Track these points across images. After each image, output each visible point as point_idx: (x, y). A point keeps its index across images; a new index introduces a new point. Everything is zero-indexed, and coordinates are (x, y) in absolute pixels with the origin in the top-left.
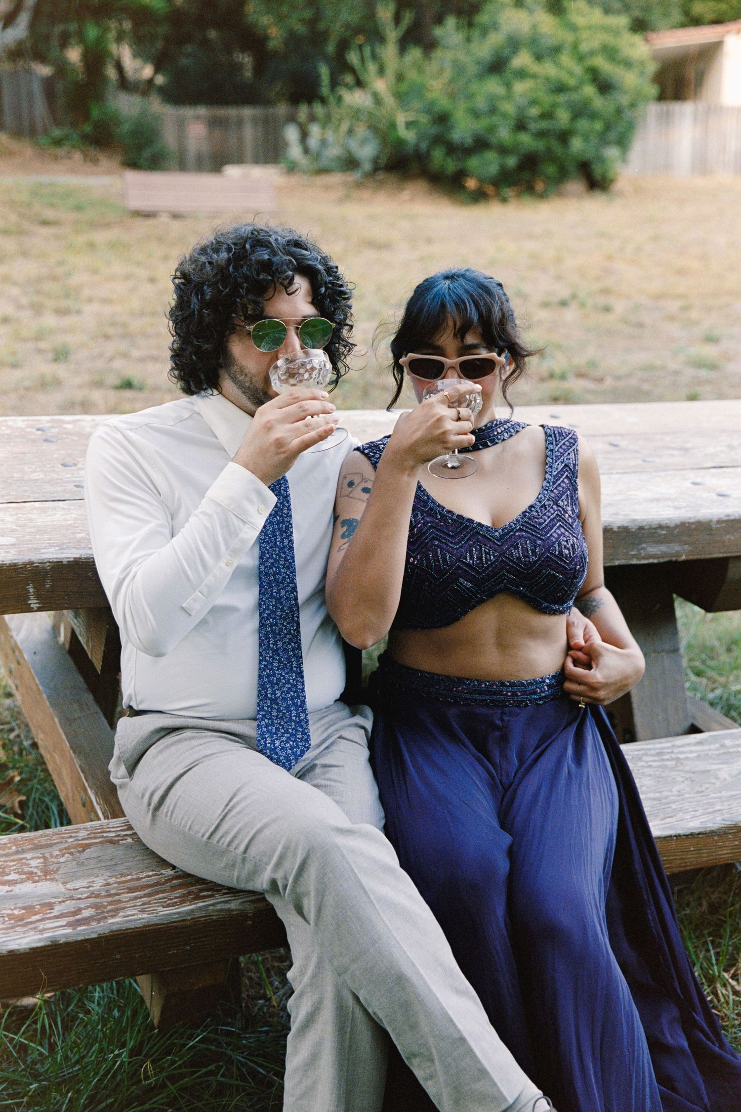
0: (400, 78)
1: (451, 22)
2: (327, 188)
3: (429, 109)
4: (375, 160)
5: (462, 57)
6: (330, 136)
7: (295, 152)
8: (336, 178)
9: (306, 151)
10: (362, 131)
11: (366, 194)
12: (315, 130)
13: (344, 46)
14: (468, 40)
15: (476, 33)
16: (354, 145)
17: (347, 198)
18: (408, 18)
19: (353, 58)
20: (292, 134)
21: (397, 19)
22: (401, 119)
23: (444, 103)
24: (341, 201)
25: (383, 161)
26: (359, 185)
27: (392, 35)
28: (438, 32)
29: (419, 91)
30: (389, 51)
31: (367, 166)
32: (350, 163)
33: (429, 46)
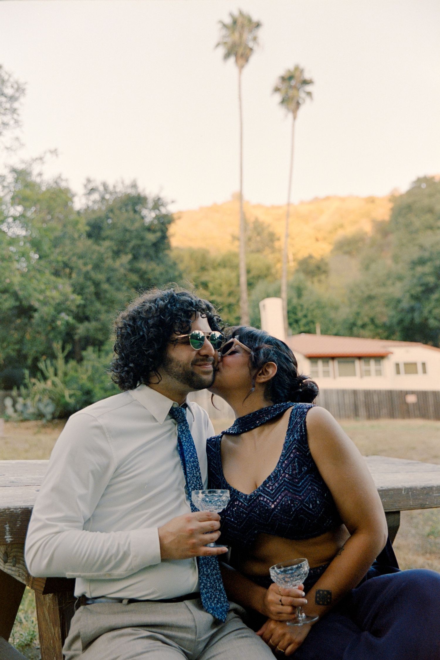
0: (65, 374)
1: (90, 349)
2: (27, 428)
3: (81, 388)
4: (53, 414)
5: (97, 364)
6: (29, 402)
7: (10, 411)
8: (32, 423)
9: (16, 411)
10: (46, 400)
11: (48, 430)
12: (20, 400)
13: (36, 360)
14: (99, 357)
15: (103, 354)
16: (41, 406)
17: (39, 432)
18: (69, 347)
19: (41, 365)
20: (8, 402)
21: (63, 349)
22: (67, 393)
23: (88, 385)
24: (35, 434)
25: (57, 414)
26: (44, 426)
27: (61, 356)
28: (84, 353)
29: (75, 380)
30: (60, 362)
31: (49, 417)
32: (40, 416)
33: (80, 360)
